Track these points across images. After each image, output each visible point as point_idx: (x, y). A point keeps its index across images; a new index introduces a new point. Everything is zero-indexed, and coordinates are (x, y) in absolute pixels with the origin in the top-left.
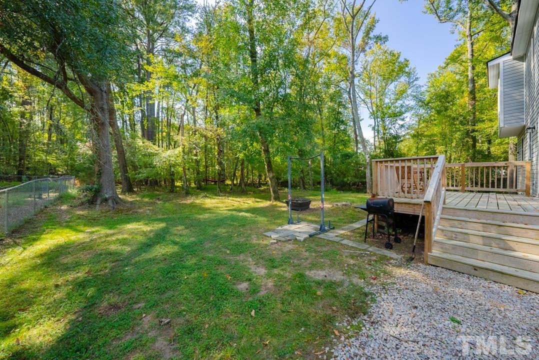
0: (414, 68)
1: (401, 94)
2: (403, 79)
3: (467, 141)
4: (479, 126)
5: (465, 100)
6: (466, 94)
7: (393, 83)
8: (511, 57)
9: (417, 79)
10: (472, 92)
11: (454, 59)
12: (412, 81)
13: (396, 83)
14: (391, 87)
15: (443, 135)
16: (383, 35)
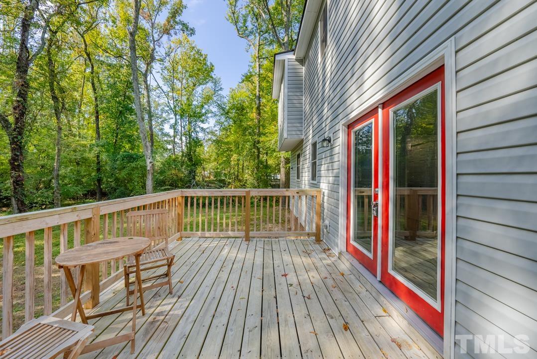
0: (220, 79)
1: (208, 99)
2: (210, 85)
3: (254, 152)
4: (262, 139)
5: (253, 115)
6: (254, 110)
7: (201, 86)
8: (294, 57)
9: (221, 89)
10: (258, 108)
11: (248, 78)
12: (217, 89)
13: (204, 87)
14: (199, 89)
15: (237, 144)
16: (191, 26)
